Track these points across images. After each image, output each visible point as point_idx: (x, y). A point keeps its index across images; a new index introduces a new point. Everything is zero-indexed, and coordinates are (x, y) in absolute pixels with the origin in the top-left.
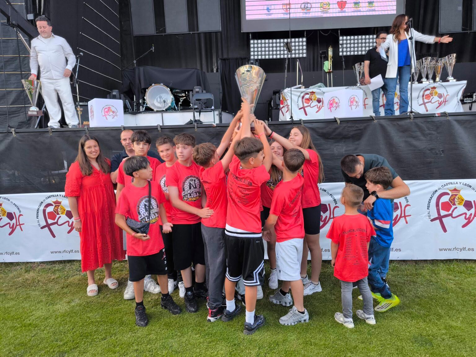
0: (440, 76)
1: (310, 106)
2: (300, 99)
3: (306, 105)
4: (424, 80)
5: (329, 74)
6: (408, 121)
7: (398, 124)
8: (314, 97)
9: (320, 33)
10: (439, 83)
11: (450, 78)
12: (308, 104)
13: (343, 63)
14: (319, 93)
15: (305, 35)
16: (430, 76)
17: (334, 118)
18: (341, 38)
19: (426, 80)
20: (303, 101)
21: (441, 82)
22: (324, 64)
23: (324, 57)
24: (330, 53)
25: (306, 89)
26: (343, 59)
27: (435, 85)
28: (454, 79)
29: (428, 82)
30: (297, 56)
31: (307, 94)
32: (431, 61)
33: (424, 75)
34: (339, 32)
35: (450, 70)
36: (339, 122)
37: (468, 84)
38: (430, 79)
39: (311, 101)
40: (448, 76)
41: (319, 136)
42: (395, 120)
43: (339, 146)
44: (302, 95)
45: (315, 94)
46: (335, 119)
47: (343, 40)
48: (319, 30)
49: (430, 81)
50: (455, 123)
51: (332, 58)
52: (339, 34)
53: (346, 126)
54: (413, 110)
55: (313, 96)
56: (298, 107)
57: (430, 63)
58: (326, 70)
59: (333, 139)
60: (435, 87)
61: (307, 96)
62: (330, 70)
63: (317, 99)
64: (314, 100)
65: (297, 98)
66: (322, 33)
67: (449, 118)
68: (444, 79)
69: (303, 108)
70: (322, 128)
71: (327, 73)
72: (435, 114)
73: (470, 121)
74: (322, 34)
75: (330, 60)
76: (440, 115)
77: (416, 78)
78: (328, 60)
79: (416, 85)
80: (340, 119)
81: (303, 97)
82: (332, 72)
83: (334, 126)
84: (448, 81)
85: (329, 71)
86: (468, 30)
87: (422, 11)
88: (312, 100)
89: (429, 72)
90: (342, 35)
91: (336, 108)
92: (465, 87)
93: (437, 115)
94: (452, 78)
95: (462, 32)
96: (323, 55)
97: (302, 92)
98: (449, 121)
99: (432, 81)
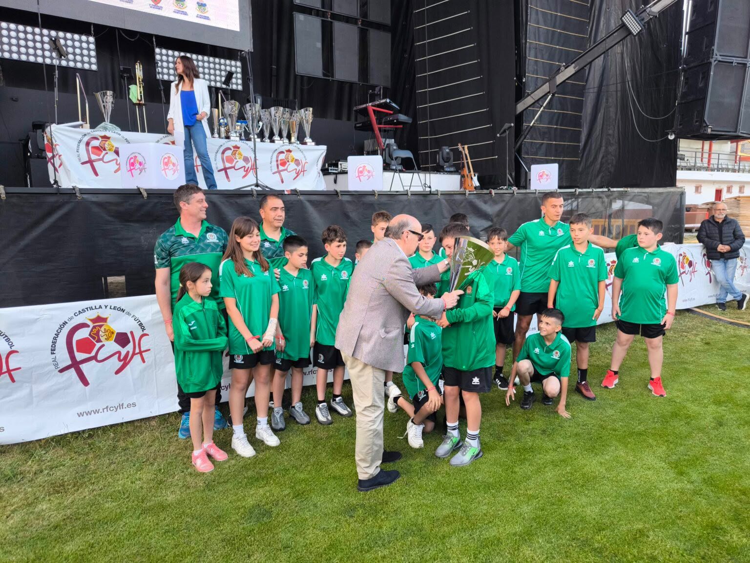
0: (296, 135)
1: (102, 159)
2: (83, 146)
3: (93, 157)
4: (276, 138)
5: (139, 108)
6: (250, 199)
7: (236, 202)
8: (109, 145)
9: (120, 34)
10: (295, 145)
11: (308, 140)
12: (99, 155)
13: (162, 93)
14: (116, 140)
15: (92, 32)
16: (285, 134)
17: (136, 188)
18: (157, 50)
19: (279, 139)
20: (88, 151)
21: (297, 144)
22: (129, 89)
23: (128, 78)
24: (139, 72)
25: (93, 130)
26: (162, 88)
27: (290, 147)
28: (313, 141)
29: (281, 142)
30: (79, 65)
31: (96, 138)
32: (283, 114)
33: (276, 131)
34: (154, 40)
35: (307, 129)
36: (145, 194)
37: (328, 150)
38: (285, 138)
39: (104, 152)
40: (305, 137)
41: (112, 216)
42: (231, 197)
43: (149, 233)
44: (86, 139)
45: (111, 140)
46: (139, 189)
47: (161, 54)
48: (119, 29)
49: (285, 141)
50: (308, 204)
51: (142, 81)
52: (155, 43)
53: (157, 203)
54: (259, 182)
55: (107, 143)
56: (80, 159)
57: (282, 116)
58: (135, 101)
59: (137, 221)
60: (291, 149)
61: (96, 143)
62: (140, 101)
63: (114, 149)
64: (110, 150)
65: (77, 143)
66: (123, 34)
67: (301, 198)
68: (301, 139)
69: (90, 162)
70: (117, 204)
71: (135, 104)
72: (284, 191)
73: (326, 203)
74: (123, 37)
75: (140, 84)
76: (290, 193)
77: (267, 134)
78: (136, 84)
79: (267, 143)
80: (146, 190)
81: (88, 144)
82: (144, 105)
83: (138, 202)
84: (305, 144)
85: (138, 102)
86: (329, 77)
87: (275, 37)
88: (105, 150)
89: (283, 127)
90: (161, 46)
91: (141, 171)
92: (324, 154)
93: (286, 193)
94: (311, 140)
95: (323, 77)
96: (127, 73)
97: (85, 135)
98: (300, 201)
99: (286, 141)
